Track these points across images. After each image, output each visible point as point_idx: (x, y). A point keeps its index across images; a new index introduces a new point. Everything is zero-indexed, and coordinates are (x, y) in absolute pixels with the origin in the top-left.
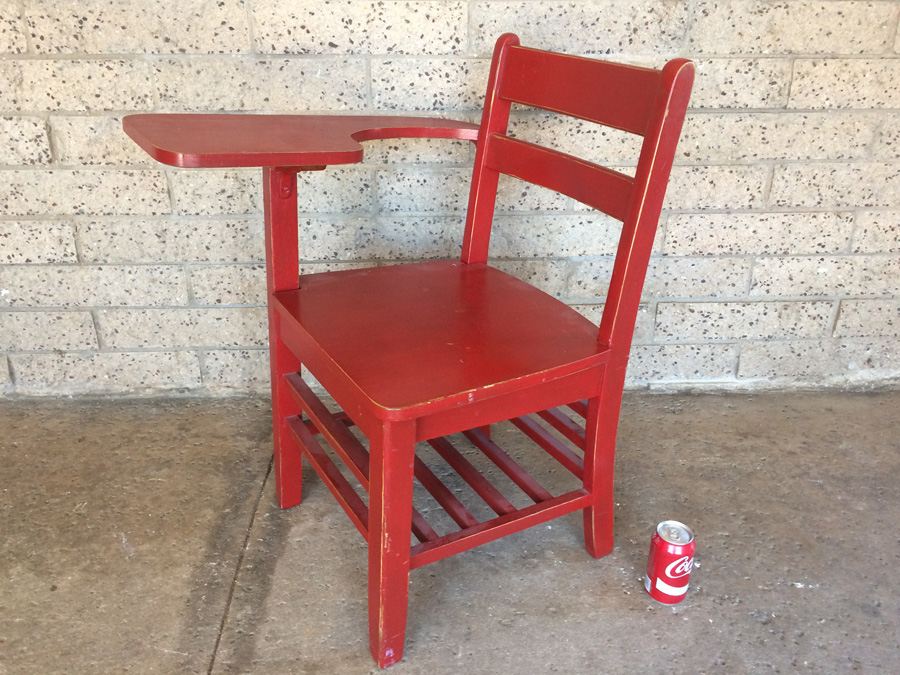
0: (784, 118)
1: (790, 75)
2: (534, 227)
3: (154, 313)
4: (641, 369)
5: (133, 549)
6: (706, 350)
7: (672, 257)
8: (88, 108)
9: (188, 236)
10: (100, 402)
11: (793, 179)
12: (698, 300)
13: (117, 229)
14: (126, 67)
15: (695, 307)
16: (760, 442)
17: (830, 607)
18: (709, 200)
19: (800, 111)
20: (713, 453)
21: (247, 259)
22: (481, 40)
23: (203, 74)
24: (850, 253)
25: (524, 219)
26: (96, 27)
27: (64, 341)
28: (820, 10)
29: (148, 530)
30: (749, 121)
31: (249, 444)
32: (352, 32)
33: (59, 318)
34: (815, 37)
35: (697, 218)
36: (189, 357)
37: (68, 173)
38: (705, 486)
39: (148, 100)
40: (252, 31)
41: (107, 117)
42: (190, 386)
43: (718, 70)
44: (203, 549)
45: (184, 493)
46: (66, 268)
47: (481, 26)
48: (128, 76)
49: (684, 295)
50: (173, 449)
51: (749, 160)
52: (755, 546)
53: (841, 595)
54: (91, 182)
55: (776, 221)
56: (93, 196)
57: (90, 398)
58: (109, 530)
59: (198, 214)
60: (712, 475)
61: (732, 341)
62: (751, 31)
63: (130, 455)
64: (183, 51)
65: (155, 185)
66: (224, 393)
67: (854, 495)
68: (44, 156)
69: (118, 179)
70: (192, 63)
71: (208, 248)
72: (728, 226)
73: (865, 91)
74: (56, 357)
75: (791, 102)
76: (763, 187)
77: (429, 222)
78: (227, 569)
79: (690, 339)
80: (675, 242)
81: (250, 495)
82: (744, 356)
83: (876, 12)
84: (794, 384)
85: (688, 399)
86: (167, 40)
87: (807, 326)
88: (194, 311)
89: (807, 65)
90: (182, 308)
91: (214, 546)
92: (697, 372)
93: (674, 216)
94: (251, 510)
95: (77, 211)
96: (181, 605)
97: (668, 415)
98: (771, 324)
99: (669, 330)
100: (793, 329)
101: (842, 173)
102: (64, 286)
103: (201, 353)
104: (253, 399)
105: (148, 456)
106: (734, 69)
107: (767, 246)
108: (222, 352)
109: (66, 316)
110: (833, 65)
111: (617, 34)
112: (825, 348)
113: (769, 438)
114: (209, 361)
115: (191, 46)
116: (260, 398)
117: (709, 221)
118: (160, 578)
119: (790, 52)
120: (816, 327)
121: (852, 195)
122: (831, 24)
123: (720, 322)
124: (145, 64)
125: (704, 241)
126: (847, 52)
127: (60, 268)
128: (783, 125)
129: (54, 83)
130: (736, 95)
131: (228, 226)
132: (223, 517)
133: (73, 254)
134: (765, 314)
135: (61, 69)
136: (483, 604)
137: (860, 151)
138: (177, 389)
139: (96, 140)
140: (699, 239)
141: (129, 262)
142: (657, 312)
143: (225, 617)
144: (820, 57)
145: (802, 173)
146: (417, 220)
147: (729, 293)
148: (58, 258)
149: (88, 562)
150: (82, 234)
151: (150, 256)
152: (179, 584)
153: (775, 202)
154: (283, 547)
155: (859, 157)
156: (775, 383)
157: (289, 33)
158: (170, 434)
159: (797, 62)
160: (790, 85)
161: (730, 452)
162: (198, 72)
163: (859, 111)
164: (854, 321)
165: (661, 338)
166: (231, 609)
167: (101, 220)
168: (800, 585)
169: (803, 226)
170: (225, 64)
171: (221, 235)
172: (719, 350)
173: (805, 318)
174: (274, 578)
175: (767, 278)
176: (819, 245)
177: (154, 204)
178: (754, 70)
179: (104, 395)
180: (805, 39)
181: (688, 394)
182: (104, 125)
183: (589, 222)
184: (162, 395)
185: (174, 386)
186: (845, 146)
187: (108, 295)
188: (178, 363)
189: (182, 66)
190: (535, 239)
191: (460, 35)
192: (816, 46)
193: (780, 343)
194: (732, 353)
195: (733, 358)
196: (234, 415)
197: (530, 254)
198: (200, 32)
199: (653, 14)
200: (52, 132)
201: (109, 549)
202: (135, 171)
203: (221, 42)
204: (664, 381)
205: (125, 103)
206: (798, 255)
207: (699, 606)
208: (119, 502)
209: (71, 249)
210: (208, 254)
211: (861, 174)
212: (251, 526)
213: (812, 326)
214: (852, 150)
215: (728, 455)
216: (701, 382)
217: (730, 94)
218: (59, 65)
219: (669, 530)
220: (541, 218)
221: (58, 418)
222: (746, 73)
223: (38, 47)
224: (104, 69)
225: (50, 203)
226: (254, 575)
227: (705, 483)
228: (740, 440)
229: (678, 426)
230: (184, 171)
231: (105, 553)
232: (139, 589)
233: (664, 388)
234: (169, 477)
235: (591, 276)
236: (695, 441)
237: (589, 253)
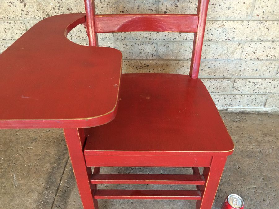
2: (184, 47)
4: (225, 103)
5: (17, 182)
6: (253, 97)
7: (244, 60)
12: (253, 77)
15: (252, 80)
16: (272, 138)
18: (265, 37)
20: (252, 143)
25: (180, 44)
29: (24, 173)
35: (258, 44)
38: (247, 161)
44: (43, 184)
45: (40, 155)
49: (247, 76)
50: (38, 133)
52: (267, 194)
58: (9, 172)
60: (251, 155)
61: (265, 94)
63: (22, 135)
65: (20, 27)
69: (5, 25)
72: (271, 48)
77: (138, 45)
78: (52, 196)
79: (247, 93)
80: (247, 54)
81: (65, 158)
82: (269, 100)
85: (243, 115)
91: (48, 183)
92: (248, 105)
94: (64, 165)
97: (234, 123)
99: (239, 89)
105: (28, 136)
113: (275, 136)
117: (264, 46)
118: (26, 198)
123: (261, 87)
125: (259, 54)
132: (53, 168)
140: (257, 53)
142: (234, 82)
146: (133, 43)
147: (267, 75)
152: (32, 201)
154: (74, 185)
161: (259, 143)
165: (235, 92)
172: (259, 97)
174: (69, 200)
181: (243, 113)
183: (209, 45)
190: (184, 52)
194: (264, 98)
195: (264, 100)
197: (182, 58)
201: (8, 181)
202: (11, 22)
204: (234, 107)
208: (15, 158)
212: (63, 173)
215: (258, 145)
216: (249, 108)
219: (233, 200)
220: (187, 43)
226: (62, 199)
227: (248, 159)
228: (264, 137)
229: (238, 129)
230: (32, 22)
231: (7, 184)
232: (17, 203)
233: (233, 110)
234: (35, 147)
235: (207, 67)
236: (245, 137)
237: (208, 58)
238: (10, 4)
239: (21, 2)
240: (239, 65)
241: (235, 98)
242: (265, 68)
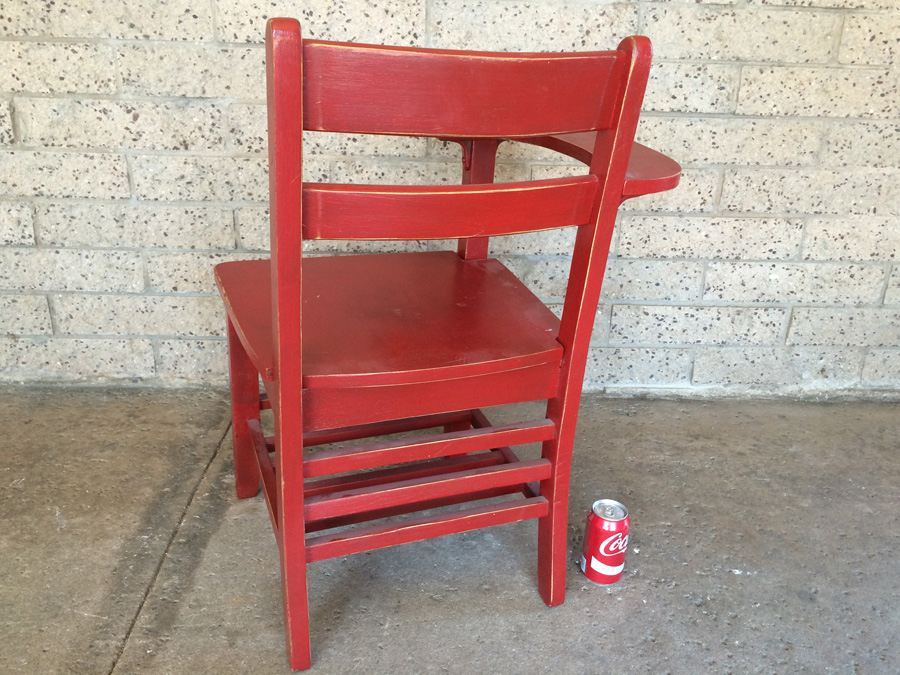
0: (735, 123)
1: (738, 82)
3: (110, 299)
4: (597, 372)
5: (65, 521)
7: (626, 259)
8: (51, 90)
9: (146, 222)
10: (52, 390)
11: (743, 184)
12: (653, 302)
13: (76, 213)
14: (90, 51)
15: (650, 310)
16: (710, 444)
17: (766, 592)
18: (661, 203)
19: (748, 116)
20: (662, 452)
21: (205, 247)
22: (438, 37)
23: (165, 60)
24: (800, 260)
26: (63, 11)
27: (18, 325)
28: (765, 19)
29: (84, 505)
30: (700, 126)
31: (196, 431)
32: (313, 23)
33: (14, 301)
34: (762, 45)
35: (650, 220)
36: (143, 345)
37: (29, 154)
38: (653, 481)
39: (111, 84)
40: (214, 20)
41: (70, 100)
42: (143, 375)
43: (668, 74)
44: (136, 524)
45: (124, 473)
46: (22, 251)
47: (439, 23)
48: (92, 60)
49: (639, 296)
50: (119, 433)
51: (700, 163)
52: (696, 535)
53: (780, 582)
54: (52, 164)
55: (728, 225)
56: (53, 178)
57: (42, 385)
58: (44, 503)
59: (156, 199)
60: (658, 471)
61: (686, 346)
62: (698, 38)
63: (75, 437)
64: (147, 37)
65: (115, 169)
66: (178, 383)
67: (800, 493)
68: (6, 136)
69: (78, 162)
70: (155, 49)
71: (166, 234)
72: (680, 230)
73: (811, 99)
74: (9, 341)
75: (739, 107)
76: (714, 190)
78: (159, 541)
79: (644, 342)
80: (629, 243)
81: (191, 477)
82: (700, 361)
83: (820, 23)
84: (749, 392)
85: (643, 403)
86: (132, 26)
87: (760, 333)
88: (150, 298)
89: (755, 72)
90: (138, 294)
91: (148, 521)
92: (652, 376)
93: (627, 218)
94: (191, 490)
95: (36, 192)
96: (108, 573)
97: (621, 418)
98: (724, 329)
99: (625, 333)
100: (746, 335)
101: (792, 180)
102: (21, 268)
103: (156, 343)
104: (206, 391)
105: (93, 439)
106: (684, 74)
107: (719, 251)
108: (177, 342)
109: (21, 300)
110: (779, 73)
111: (571, 35)
112: (780, 356)
113: (720, 439)
114: (163, 351)
115: (155, 32)
116: (215, 391)
117: (663, 224)
118: (89, 549)
119: (738, 59)
120: (769, 334)
121: (800, 202)
122: (777, 32)
123: (674, 326)
124: (110, 49)
125: (657, 244)
126: (793, 60)
127: (17, 250)
128: (732, 130)
129: (20, 65)
130: (686, 99)
131: (187, 212)
132: (162, 495)
133: (30, 236)
134: (718, 319)
135: (27, 51)
136: (416, 581)
137: (807, 159)
138: (129, 379)
139: (58, 123)
140: (652, 241)
141: (86, 246)
142: (612, 314)
143: (151, 586)
144: (767, 64)
145: (753, 178)
147: (683, 297)
148: (16, 240)
149: (19, 531)
150: (41, 217)
151: (108, 241)
152: (108, 554)
153: (726, 207)
154: (219, 524)
155: (807, 165)
156: (729, 390)
157: (251, 22)
158: (118, 420)
159: (745, 69)
160: (739, 90)
162: (161, 58)
163: (806, 118)
164: (806, 328)
165: (616, 341)
166: (157, 579)
167: (61, 203)
168: (737, 572)
169: (754, 231)
170: (188, 51)
171: (180, 222)
172: (673, 354)
173: (758, 324)
174: (206, 551)
175: (719, 283)
176: (770, 251)
177: (114, 188)
178: (702, 75)
179: (56, 383)
180: (752, 46)
181: (643, 398)
182: (67, 107)
184: (114, 384)
185: (126, 375)
186: (793, 153)
187: (64, 279)
188: (133, 352)
189: (146, 52)
191: (418, 31)
192: (762, 53)
193: (734, 349)
194: (686, 358)
195: (687, 363)
196: (186, 404)
198: (164, 20)
199: (605, 17)
200: (16, 113)
201: (41, 520)
202: (96, 155)
203: (185, 30)
204: (621, 385)
205: (88, 86)
206: (750, 260)
207: (635, 588)
208: (57, 479)
209: (29, 231)
210: (166, 241)
211: (810, 181)
212: (189, 504)
213: (765, 333)
214: (801, 157)
215: (678, 454)
216: (657, 387)
217: (680, 98)
218: (25, 47)
219: (604, 508)
221: (7, 401)
222: (695, 77)
223: (5, 28)
224: (69, 52)
225: (10, 184)
226: (186, 548)
227: (652, 478)
228: (692, 441)
229: (630, 427)
230: (144, 156)
231: (36, 524)
232: (67, 557)
233: (620, 392)
234: (112, 458)
235: (547, 276)
236: (646, 440)
237: (545, 252)
238: (102, 115)
239: (129, 112)
240: (617, 272)
241: (619, 358)
242: (676, 279)
